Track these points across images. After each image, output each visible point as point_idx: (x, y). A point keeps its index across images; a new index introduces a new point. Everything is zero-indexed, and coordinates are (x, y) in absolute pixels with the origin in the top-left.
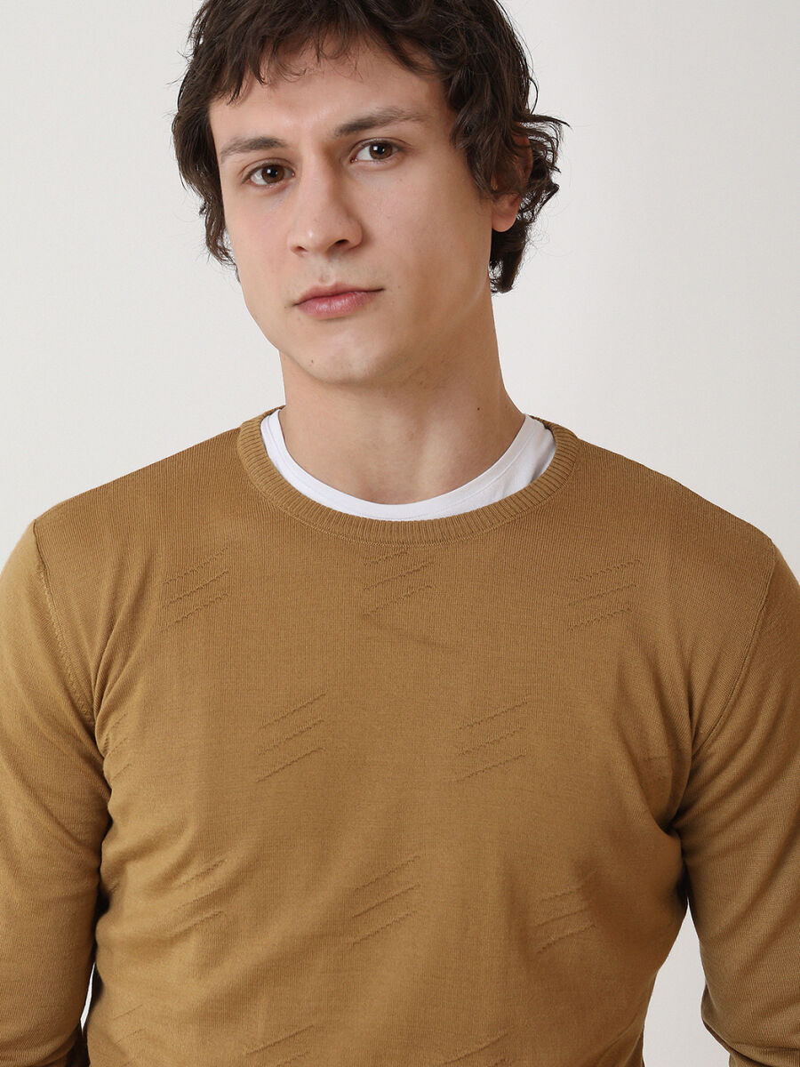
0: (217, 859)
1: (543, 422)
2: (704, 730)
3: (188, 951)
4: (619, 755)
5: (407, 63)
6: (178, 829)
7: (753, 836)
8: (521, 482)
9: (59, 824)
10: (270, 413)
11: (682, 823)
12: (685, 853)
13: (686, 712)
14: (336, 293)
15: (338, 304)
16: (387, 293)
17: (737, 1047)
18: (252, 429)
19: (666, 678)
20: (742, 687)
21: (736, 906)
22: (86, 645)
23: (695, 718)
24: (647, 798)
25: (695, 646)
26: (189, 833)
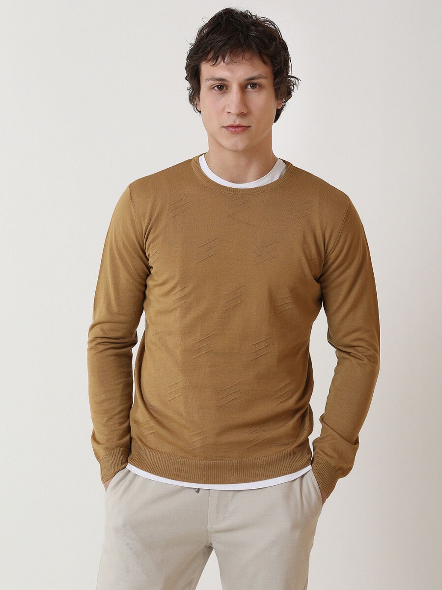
1: (283, 160)
2: (328, 251)
3: (177, 313)
4: (303, 258)
5: (264, 62)
6: (174, 278)
7: (342, 283)
8: (276, 178)
10: (202, 155)
11: (321, 279)
12: (322, 289)
13: (323, 246)
14: (238, 127)
15: (237, 129)
16: (251, 128)
17: (337, 347)
18: (196, 159)
19: (317, 235)
20: (339, 238)
21: (337, 304)
23: (326, 248)
24: (311, 271)
25: (326, 226)
26: (177, 278)
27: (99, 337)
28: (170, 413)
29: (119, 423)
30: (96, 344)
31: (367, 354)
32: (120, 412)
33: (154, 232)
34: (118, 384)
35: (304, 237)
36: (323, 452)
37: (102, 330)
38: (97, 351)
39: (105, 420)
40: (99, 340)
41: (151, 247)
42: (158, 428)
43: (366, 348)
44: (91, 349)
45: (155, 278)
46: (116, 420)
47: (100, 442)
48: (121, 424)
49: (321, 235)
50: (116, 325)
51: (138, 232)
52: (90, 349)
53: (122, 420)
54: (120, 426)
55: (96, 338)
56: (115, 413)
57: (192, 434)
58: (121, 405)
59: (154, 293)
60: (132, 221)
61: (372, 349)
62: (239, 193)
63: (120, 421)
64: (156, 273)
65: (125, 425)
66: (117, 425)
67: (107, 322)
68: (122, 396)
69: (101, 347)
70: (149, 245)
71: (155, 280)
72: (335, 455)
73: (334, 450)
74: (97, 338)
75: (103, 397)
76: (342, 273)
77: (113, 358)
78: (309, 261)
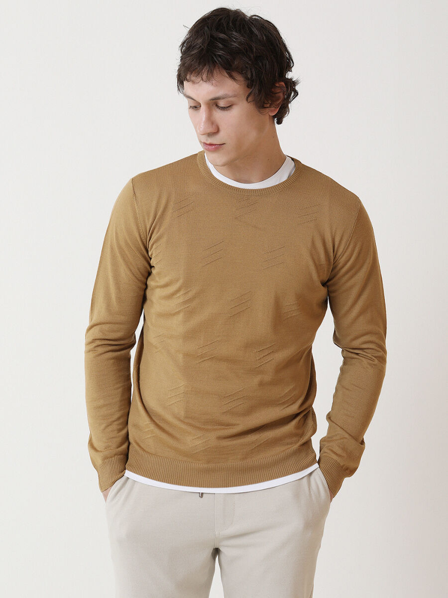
0: (189, 290)
1: (291, 158)
2: (337, 256)
3: (180, 317)
4: (311, 263)
6: (177, 280)
7: (351, 287)
8: (285, 178)
9: (133, 274)
11: (329, 283)
13: (332, 251)
16: (226, 145)
19: (327, 240)
20: (349, 243)
22: (147, 221)
23: (335, 253)
24: (319, 276)
25: (336, 231)
26: (181, 281)
27: (98, 339)
28: (169, 418)
29: (118, 430)
30: (95, 347)
31: (376, 355)
32: (119, 419)
33: (158, 232)
34: (118, 388)
35: (313, 243)
36: (332, 451)
37: (101, 331)
38: (96, 354)
39: (103, 426)
40: (98, 343)
41: (154, 247)
42: (158, 432)
43: (376, 350)
44: (90, 351)
45: (157, 279)
46: (115, 426)
47: (99, 449)
48: (120, 430)
49: (330, 239)
50: (117, 325)
51: (141, 231)
52: (88, 352)
53: (121, 427)
54: (118, 433)
55: (94, 340)
56: (113, 419)
57: (194, 438)
58: (120, 410)
59: (155, 295)
60: (136, 218)
61: (381, 351)
62: (246, 194)
63: (118, 427)
64: (159, 274)
65: (124, 432)
66: (116, 432)
67: (107, 323)
68: (121, 401)
69: (101, 350)
70: (153, 245)
71: (157, 282)
72: (344, 454)
73: (342, 449)
74: (96, 339)
75: (101, 402)
76: (352, 277)
77: (112, 361)
78: (318, 267)
